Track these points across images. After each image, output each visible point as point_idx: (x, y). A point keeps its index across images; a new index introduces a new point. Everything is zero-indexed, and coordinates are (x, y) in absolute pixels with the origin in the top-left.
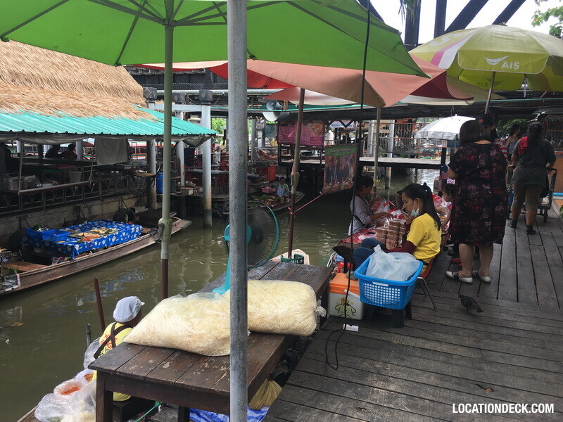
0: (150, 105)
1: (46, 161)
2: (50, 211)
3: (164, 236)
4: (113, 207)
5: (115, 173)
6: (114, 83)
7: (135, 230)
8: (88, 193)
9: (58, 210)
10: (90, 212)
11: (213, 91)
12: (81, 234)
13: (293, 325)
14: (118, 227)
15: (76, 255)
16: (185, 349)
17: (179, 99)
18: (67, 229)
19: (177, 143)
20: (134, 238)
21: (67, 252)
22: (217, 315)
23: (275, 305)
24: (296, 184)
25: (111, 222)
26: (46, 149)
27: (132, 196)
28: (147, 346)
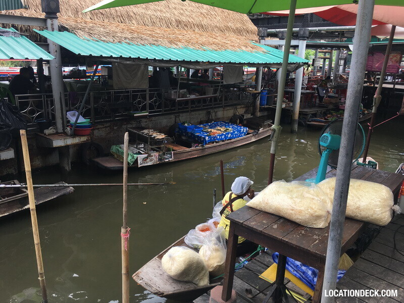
0: (261, 41)
1: (191, 80)
2: (193, 113)
3: (274, 137)
4: (230, 113)
5: (233, 90)
6: (239, 25)
7: (244, 130)
8: (215, 103)
9: (197, 113)
10: (216, 116)
11: (310, 28)
12: (210, 130)
13: (372, 216)
14: (233, 128)
15: (206, 144)
16: (288, 218)
17: (283, 35)
18: (202, 126)
19: (278, 69)
20: (243, 136)
21: (201, 141)
22: (313, 199)
23: (359, 198)
24: (377, 105)
25: (228, 123)
26: (191, 72)
27: (243, 106)
28: (262, 211)
